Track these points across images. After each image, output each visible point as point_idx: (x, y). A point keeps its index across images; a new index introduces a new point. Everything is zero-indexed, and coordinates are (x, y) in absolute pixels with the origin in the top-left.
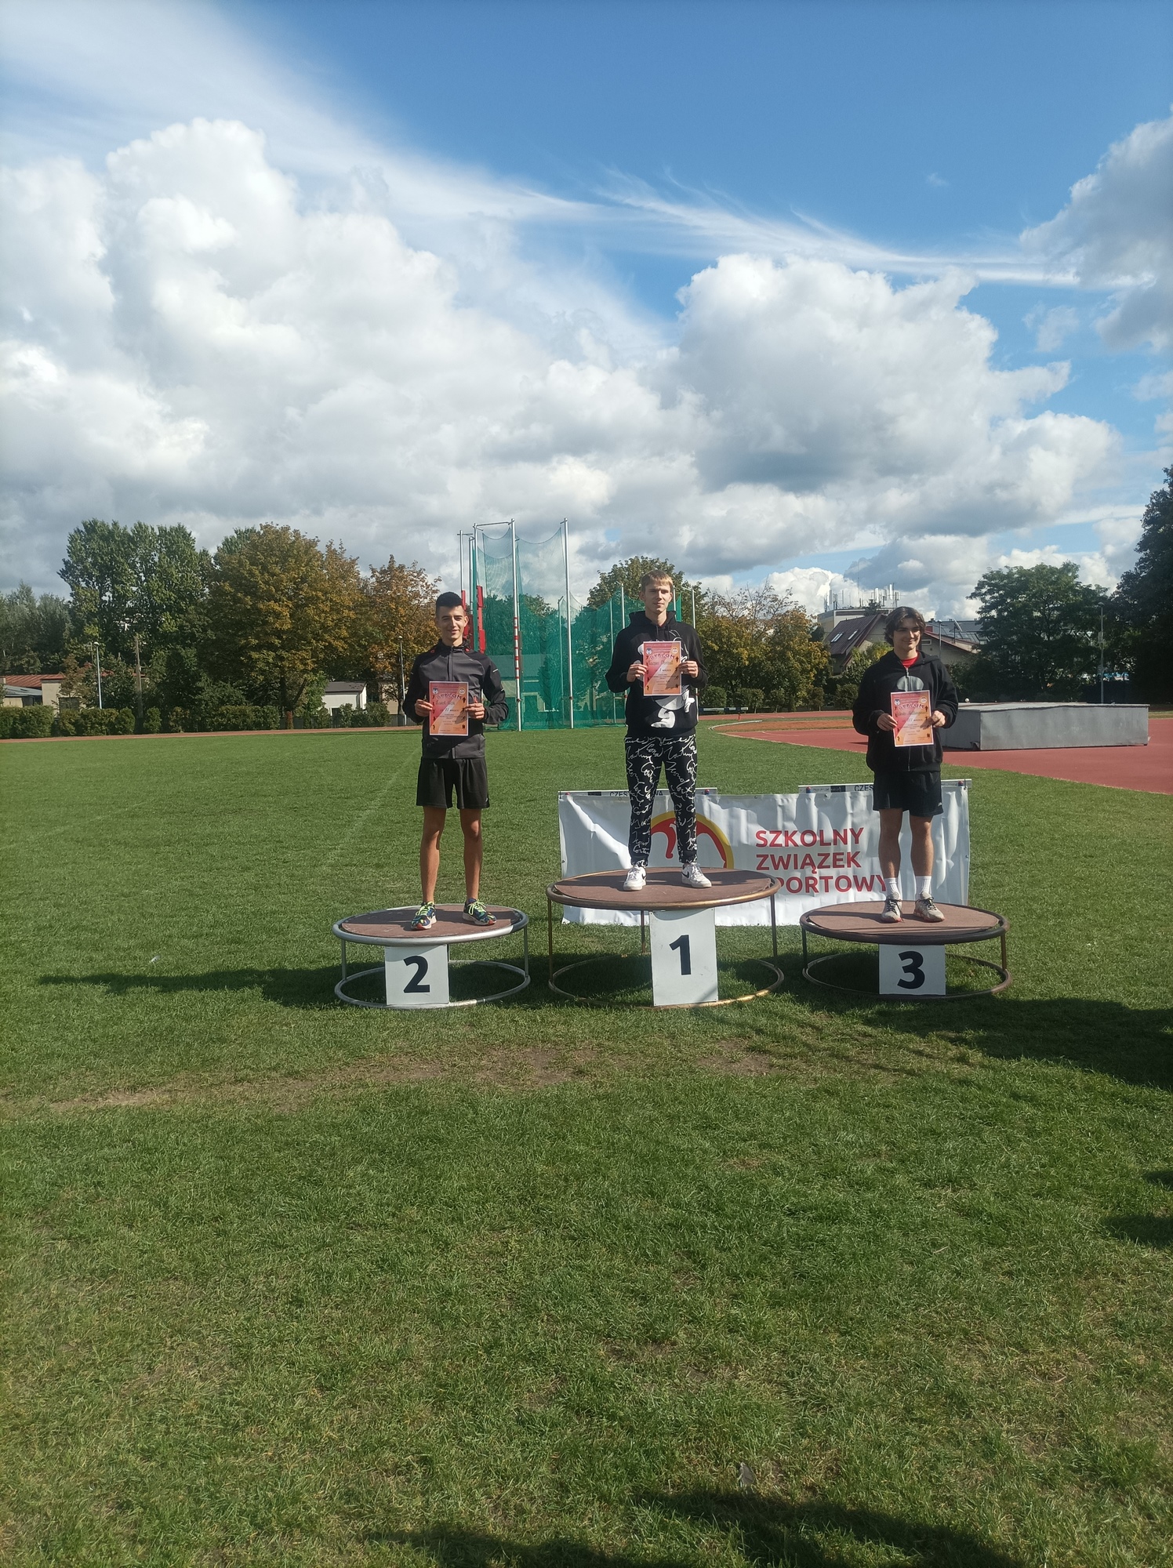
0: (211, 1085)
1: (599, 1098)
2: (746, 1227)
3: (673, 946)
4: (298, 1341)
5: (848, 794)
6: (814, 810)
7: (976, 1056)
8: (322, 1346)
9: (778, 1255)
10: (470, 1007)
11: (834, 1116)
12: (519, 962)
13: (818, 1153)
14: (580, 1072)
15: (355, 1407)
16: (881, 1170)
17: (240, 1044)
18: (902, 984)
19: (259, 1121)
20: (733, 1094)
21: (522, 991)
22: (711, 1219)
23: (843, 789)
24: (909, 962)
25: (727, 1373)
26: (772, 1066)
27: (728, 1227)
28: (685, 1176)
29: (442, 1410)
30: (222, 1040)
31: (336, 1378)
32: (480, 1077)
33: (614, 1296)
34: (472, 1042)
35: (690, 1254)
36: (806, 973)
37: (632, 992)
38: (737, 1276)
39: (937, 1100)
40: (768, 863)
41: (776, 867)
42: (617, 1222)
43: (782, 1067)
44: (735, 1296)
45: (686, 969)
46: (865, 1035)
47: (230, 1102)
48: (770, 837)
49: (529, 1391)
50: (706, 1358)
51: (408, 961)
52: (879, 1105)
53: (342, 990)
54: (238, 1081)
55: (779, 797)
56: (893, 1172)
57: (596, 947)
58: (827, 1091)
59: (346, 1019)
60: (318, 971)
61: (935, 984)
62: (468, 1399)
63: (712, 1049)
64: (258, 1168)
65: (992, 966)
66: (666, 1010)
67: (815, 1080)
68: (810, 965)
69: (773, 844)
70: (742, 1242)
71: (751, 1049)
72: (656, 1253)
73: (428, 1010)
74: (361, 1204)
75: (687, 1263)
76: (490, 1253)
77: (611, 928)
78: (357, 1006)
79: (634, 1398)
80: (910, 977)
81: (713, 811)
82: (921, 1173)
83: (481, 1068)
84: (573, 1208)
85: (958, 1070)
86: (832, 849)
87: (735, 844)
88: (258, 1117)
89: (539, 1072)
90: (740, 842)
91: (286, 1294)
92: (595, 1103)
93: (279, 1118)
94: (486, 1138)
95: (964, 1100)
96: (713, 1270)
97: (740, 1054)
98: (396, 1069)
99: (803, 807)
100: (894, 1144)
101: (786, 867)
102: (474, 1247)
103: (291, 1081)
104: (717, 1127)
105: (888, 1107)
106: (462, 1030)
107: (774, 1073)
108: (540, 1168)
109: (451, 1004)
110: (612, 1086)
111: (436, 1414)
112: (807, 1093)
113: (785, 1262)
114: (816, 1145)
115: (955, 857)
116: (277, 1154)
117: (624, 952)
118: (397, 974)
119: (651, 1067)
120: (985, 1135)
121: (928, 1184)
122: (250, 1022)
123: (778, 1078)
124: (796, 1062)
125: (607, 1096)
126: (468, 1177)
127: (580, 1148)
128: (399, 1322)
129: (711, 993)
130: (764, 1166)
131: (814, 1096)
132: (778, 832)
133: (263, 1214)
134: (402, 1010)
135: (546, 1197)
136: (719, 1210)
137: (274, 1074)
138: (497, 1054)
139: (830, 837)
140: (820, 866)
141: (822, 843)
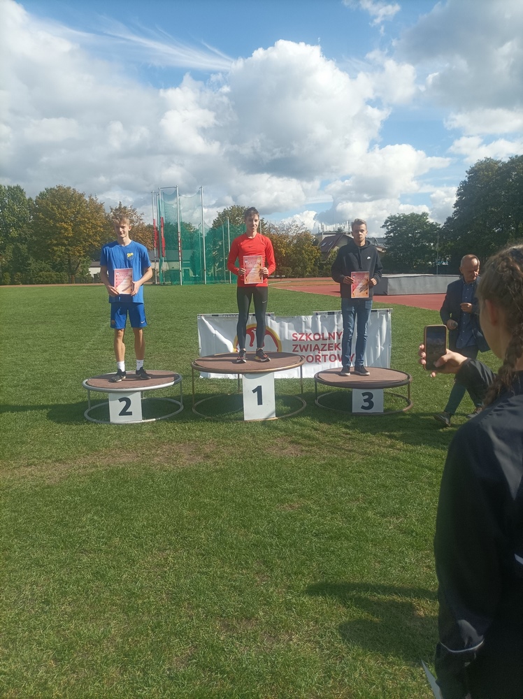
0: (14, 468)
1: (217, 471)
2: (293, 544)
3: (254, 391)
4: (45, 628)
5: (335, 315)
6: (320, 323)
7: (400, 445)
8: (58, 631)
9: (310, 560)
10: (153, 422)
11: (335, 478)
12: (178, 398)
13: (328, 500)
14: (207, 457)
15: (74, 672)
16: (360, 508)
17: (32, 445)
18: (363, 407)
19: (37, 489)
20: (284, 468)
21: (179, 413)
22: (275, 541)
23: (333, 313)
24: (366, 397)
25: (287, 637)
26: (302, 451)
27: (284, 546)
28: (261, 515)
29: (126, 671)
30: (23, 443)
31: (64, 653)
32: (157, 459)
33: (224, 590)
34: (153, 441)
35: (265, 562)
36: (316, 402)
37: (233, 413)
38: (289, 574)
39: (384, 468)
40: (298, 348)
41: (302, 351)
42: (226, 545)
43: (307, 451)
44: (289, 587)
45: (260, 402)
46: (347, 434)
47: (23, 477)
48: (299, 336)
49: (176, 656)
50: (275, 628)
51: (121, 400)
52: (356, 472)
53: (88, 414)
54: (29, 465)
55: (303, 317)
56: (366, 509)
57: (216, 390)
58: (330, 465)
59: (88, 430)
60: (77, 404)
61: (379, 408)
62: (141, 663)
63: (273, 443)
64: (33, 517)
65: (403, 398)
66: (250, 422)
67: (324, 458)
68: (318, 398)
69: (300, 340)
70: (291, 554)
71: (292, 442)
72: (247, 563)
73: (132, 424)
74: (88, 538)
75: (263, 567)
76: (158, 565)
77: (223, 380)
78: (95, 423)
79: (235, 657)
80: (367, 404)
81: (272, 324)
82: (380, 509)
83: (157, 455)
84: (203, 536)
85: (393, 452)
86: (328, 342)
87: (282, 340)
88: (37, 486)
89: (186, 457)
90: (285, 339)
91: (41, 597)
92: (215, 474)
93: (48, 487)
94: (158, 496)
95: (397, 468)
96: (277, 572)
97: (287, 445)
98: (113, 457)
99: (315, 323)
100: (365, 493)
101: (306, 350)
102: (149, 562)
103: (57, 464)
104: (277, 486)
105: (360, 472)
106: (148, 435)
107: (304, 454)
108: (185, 513)
109: (143, 421)
110: (223, 464)
111: (122, 675)
112: (321, 466)
113: (314, 565)
114: (327, 495)
115: (384, 345)
116: (45, 508)
117: (229, 392)
118: (115, 406)
119: (243, 453)
120: (409, 487)
121: (384, 515)
122: (39, 433)
123: (306, 458)
124: (314, 449)
125: (221, 470)
126: (147, 519)
127: (207, 500)
128: (104, 613)
129: (272, 414)
130: (301, 508)
131: (324, 467)
132: (303, 334)
133: (33, 546)
134: (118, 424)
135: (189, 530)
136: (279, 535)
137: (49, 461)
138: (165, 447)
139: (327, 336)
140: (322, 350)
141: (323, 339)
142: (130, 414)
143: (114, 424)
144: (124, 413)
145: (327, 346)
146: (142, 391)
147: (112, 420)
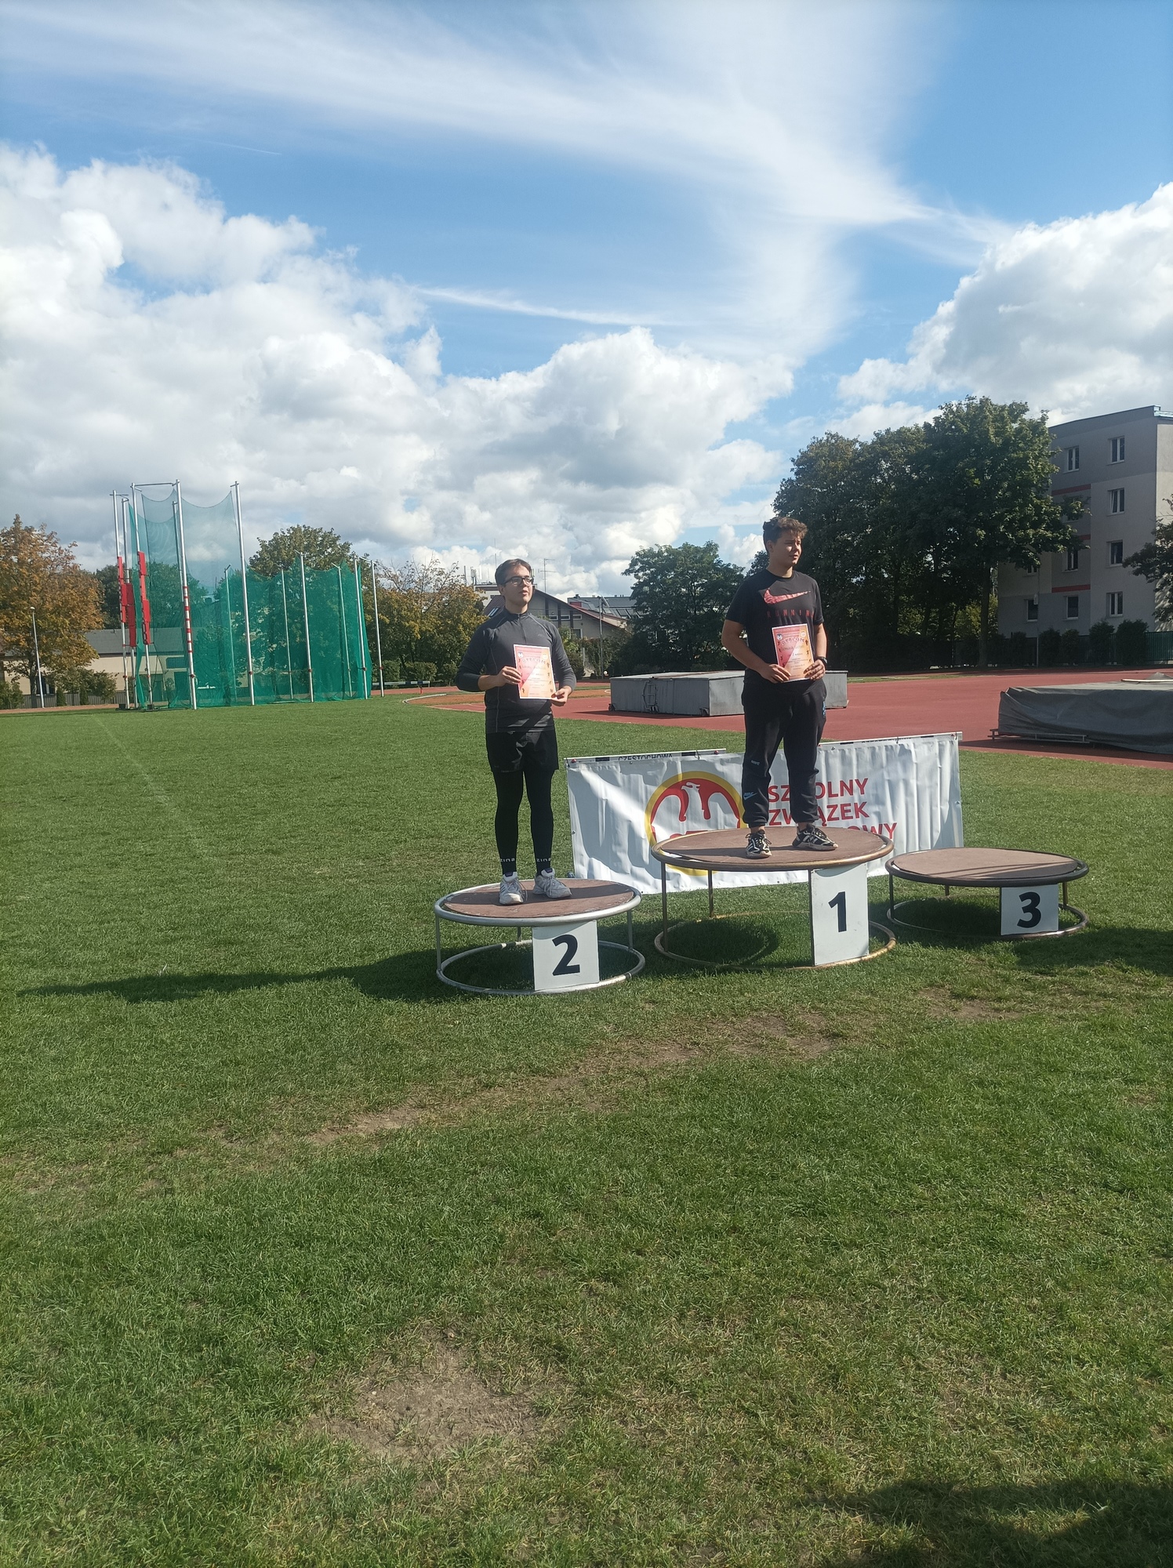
3: (832, 904)
18: (1022, 924)
24: (1028, 902)
45: (842, 927)
51: (557, 942)
53: (452, 979)
71: (957, 997)
78: (498, 995)
80: (1028, 917)
86: (839, 800)
109: (602, 983)
115: (948, 803)
118: (546, 954)
129: (865, 948)
139: (836, 789)
140: (830, 819)
141: (830, 795)
142: (576, 969)
143: (546, 995)
144: (563, 968)
145: (839, 809)
146: (598, 919)
147: (540, 986)
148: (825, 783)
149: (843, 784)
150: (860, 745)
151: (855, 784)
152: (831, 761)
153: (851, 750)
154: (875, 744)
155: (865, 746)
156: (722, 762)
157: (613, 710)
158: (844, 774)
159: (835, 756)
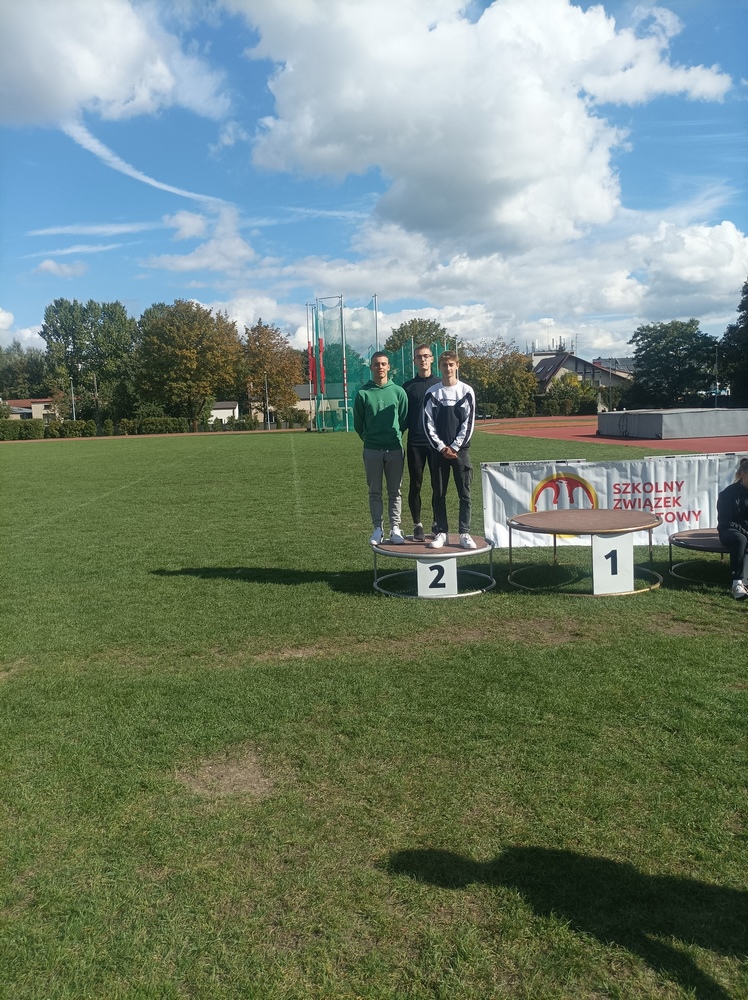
0: (345, 644)
3: (607, 557)
6: (652, 469)
10: (472, 597)
14: (576, 635)
17: (343, 620)
21: (497, 586)
36: (674, 573)
40: (621, 505)
41: (627, 507)
45: (614, 571)
47: (367, 654)
48: (623, 487)
51: (432, 569)
53: (380, 587)
55: (628, 462)
63: (650, 620)
66: (603, 598)
68: (673, 568)
69: (624, 492)
73: (446, 599)
78: (398, 597)
86: (663, 495)
89: (548, 634)
97: (670, 623)
101: (633, 507)
109: (459, 595)
118: (425, 575)
129: (630, 587)
132: (628, 485)
134: (428, 599)
137: (379, 638)
139: (661, 487)
140: (656, 506)
141: (657, 491)
142: (443, 585)
143: (424, 599)
144: (435, 584)
145: (662, 501)
146: (458, 558)
147: (421, 593)
148: (653, 483)
149: (666, 484)
150: (680, 459)
151: (675, 485)
152: (659, 468)
153: (673, 463)
154: (691, 459)
155: (683, 459)
156: (583, 467)
157: (599, 435)
158: (667, 478)
159: (661, 466)
